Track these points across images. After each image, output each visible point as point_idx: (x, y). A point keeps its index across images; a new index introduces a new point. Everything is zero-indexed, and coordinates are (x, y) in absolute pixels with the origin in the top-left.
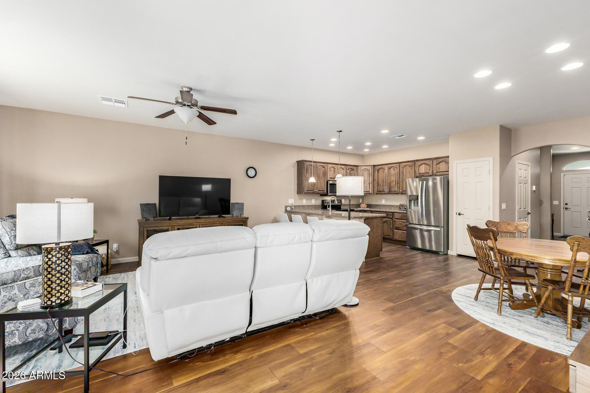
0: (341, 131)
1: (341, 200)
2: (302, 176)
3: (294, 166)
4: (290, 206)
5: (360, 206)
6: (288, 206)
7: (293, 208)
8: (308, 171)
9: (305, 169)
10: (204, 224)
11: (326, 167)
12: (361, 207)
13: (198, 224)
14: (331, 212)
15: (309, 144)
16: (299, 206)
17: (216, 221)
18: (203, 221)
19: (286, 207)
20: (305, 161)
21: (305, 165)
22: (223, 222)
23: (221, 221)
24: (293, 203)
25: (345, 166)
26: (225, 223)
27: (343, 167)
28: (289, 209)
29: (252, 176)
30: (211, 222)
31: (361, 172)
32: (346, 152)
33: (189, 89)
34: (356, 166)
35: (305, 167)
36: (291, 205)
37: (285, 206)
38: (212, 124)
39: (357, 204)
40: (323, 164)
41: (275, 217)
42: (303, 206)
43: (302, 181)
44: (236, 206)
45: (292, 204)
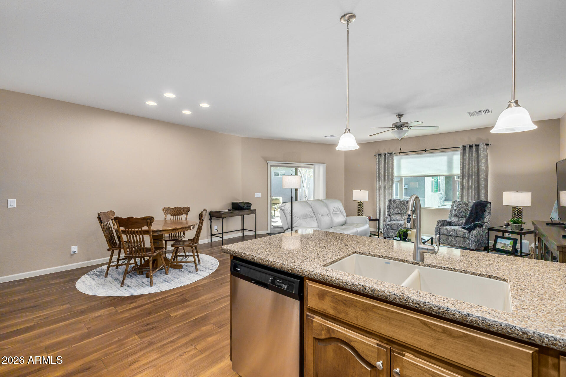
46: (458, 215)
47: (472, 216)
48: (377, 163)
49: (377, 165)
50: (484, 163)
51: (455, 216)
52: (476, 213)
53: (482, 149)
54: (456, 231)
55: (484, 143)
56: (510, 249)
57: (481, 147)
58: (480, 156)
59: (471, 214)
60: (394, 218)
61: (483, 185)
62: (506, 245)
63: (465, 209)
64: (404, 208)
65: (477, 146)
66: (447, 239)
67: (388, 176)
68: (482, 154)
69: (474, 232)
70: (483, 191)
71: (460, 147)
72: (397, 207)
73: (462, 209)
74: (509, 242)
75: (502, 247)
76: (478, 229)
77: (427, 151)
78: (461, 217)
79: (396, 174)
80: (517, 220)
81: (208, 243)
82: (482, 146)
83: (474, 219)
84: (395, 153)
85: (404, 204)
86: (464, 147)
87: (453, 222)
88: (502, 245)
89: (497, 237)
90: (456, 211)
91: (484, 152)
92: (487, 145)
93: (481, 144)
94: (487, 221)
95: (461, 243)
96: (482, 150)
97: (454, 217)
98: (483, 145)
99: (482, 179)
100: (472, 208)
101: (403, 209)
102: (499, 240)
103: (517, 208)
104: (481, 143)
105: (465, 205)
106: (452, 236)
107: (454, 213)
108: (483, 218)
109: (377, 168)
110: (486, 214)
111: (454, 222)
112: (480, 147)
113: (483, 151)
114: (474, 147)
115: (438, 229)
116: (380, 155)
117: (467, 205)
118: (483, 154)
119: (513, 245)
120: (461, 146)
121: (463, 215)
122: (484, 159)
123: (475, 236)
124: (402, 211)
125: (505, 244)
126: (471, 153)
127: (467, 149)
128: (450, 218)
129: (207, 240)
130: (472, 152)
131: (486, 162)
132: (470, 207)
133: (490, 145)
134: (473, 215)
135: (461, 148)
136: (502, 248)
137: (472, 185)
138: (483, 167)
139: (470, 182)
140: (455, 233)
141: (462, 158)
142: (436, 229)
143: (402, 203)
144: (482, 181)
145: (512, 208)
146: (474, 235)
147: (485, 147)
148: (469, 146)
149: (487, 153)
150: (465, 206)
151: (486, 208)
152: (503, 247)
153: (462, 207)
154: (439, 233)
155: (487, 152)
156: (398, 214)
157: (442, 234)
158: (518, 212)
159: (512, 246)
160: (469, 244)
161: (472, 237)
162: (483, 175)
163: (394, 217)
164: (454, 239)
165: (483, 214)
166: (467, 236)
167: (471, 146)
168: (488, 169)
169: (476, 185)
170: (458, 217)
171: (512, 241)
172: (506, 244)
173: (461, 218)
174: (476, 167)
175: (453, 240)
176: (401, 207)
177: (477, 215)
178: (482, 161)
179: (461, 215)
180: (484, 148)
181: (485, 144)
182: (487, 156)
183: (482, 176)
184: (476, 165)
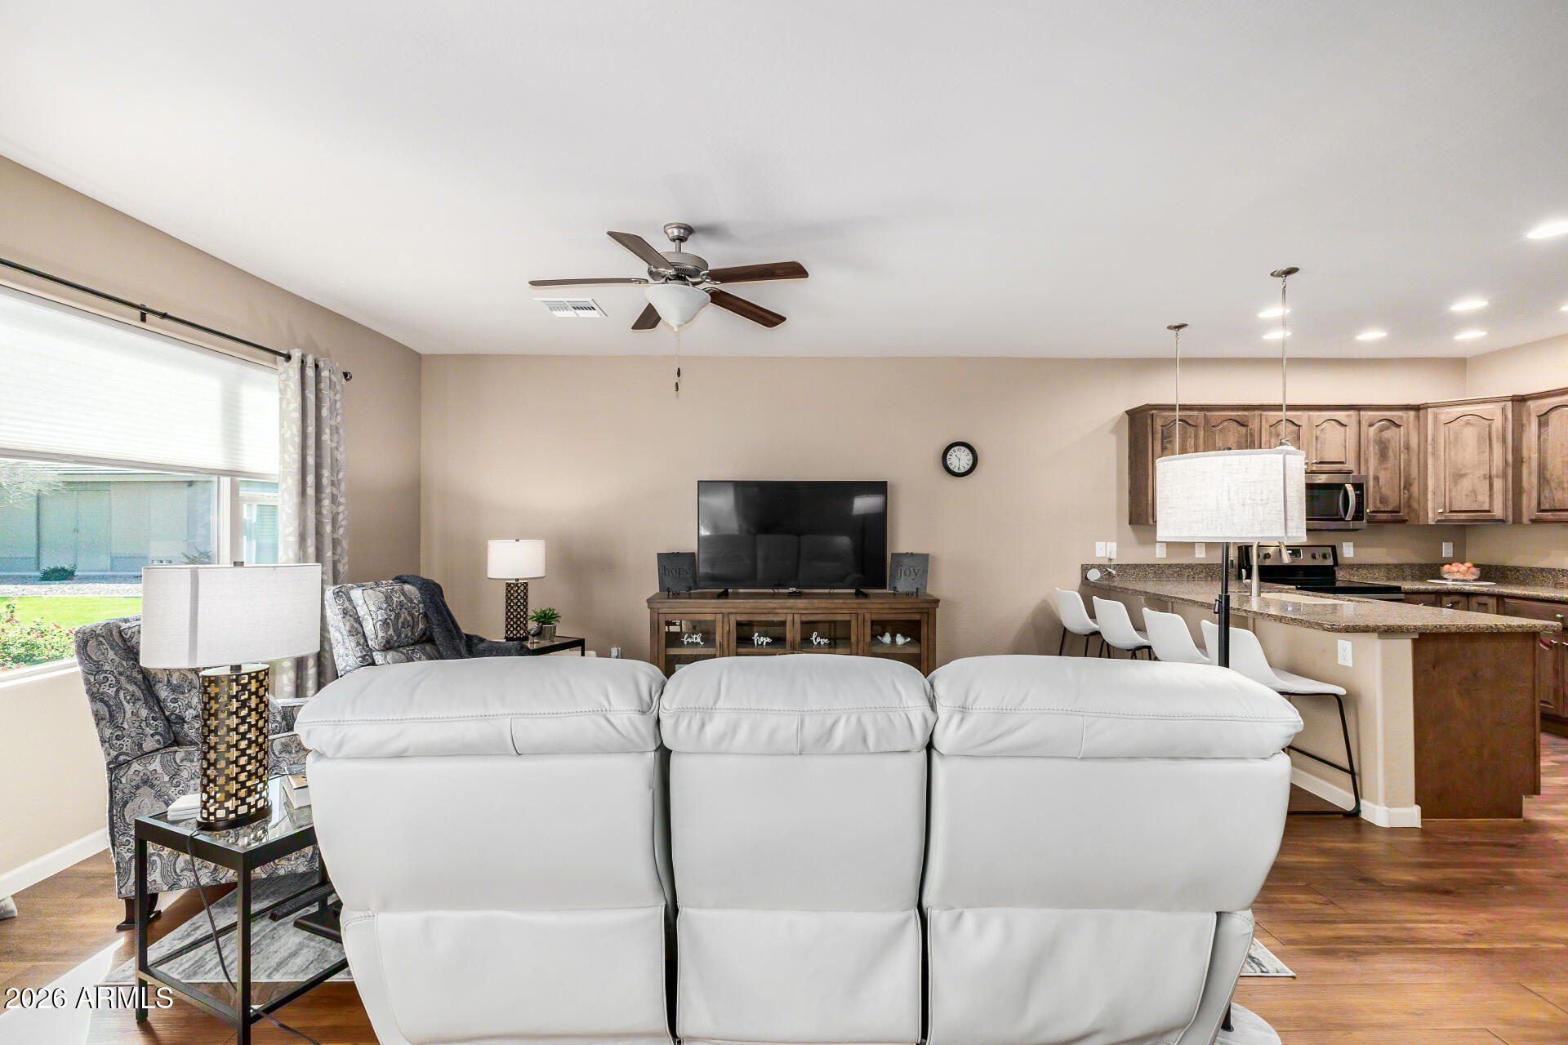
0: (1290, 271)
1: (1333, 548)
2: (1147, 461)
3: (1116, 430)
4: (1100, 567)
5: (1438, 570)
6: (1093, 566)
7: (1114, 572)
8: (1170, 442)
9: (1159, 436)
10: (804, 612)
11: (1254, 425)
12: (1445, 576)
13: (789, 611)
14: (1259, 593)
15: (1165, 344)
16: (1136, 566)
17: (839, 606)
18: (802, 606)
19: (1085, 569)
20: (1159, 409)
21: (1159, 423)
22: (860, 612)
23: (854, 606)
24: (1114, 556)
25: (1351, 413)
26: (866, 615)
27: (1340, 415)
28: (1094, 575)
29: (963, 470)
30: (826, 608)
31: (1442, 429)
32: (1356, 355)
33: (682, 231)
34: (1417, 408)
35: (1159, 428)
36: (1106, 562)
37: (1082, 565)
38: (777, 324)
39: (1427, 565)
40: (1240, 413)
41: (1044, 601)
42: (1153, 565)
43: (1147, 479)
44: (906, 561)
45: (1110, 560)
46: (395, 639)
63: (409, 613)
68: (338, 404)
73: (404, 614)
78: (402, 646)
92: (345, 375)
103: (517, 585)
107: (381, 634)
145: (507, 584)
153: (402, 605)
158: (519, 594)
173: (404, 650)
179: (403, 635)
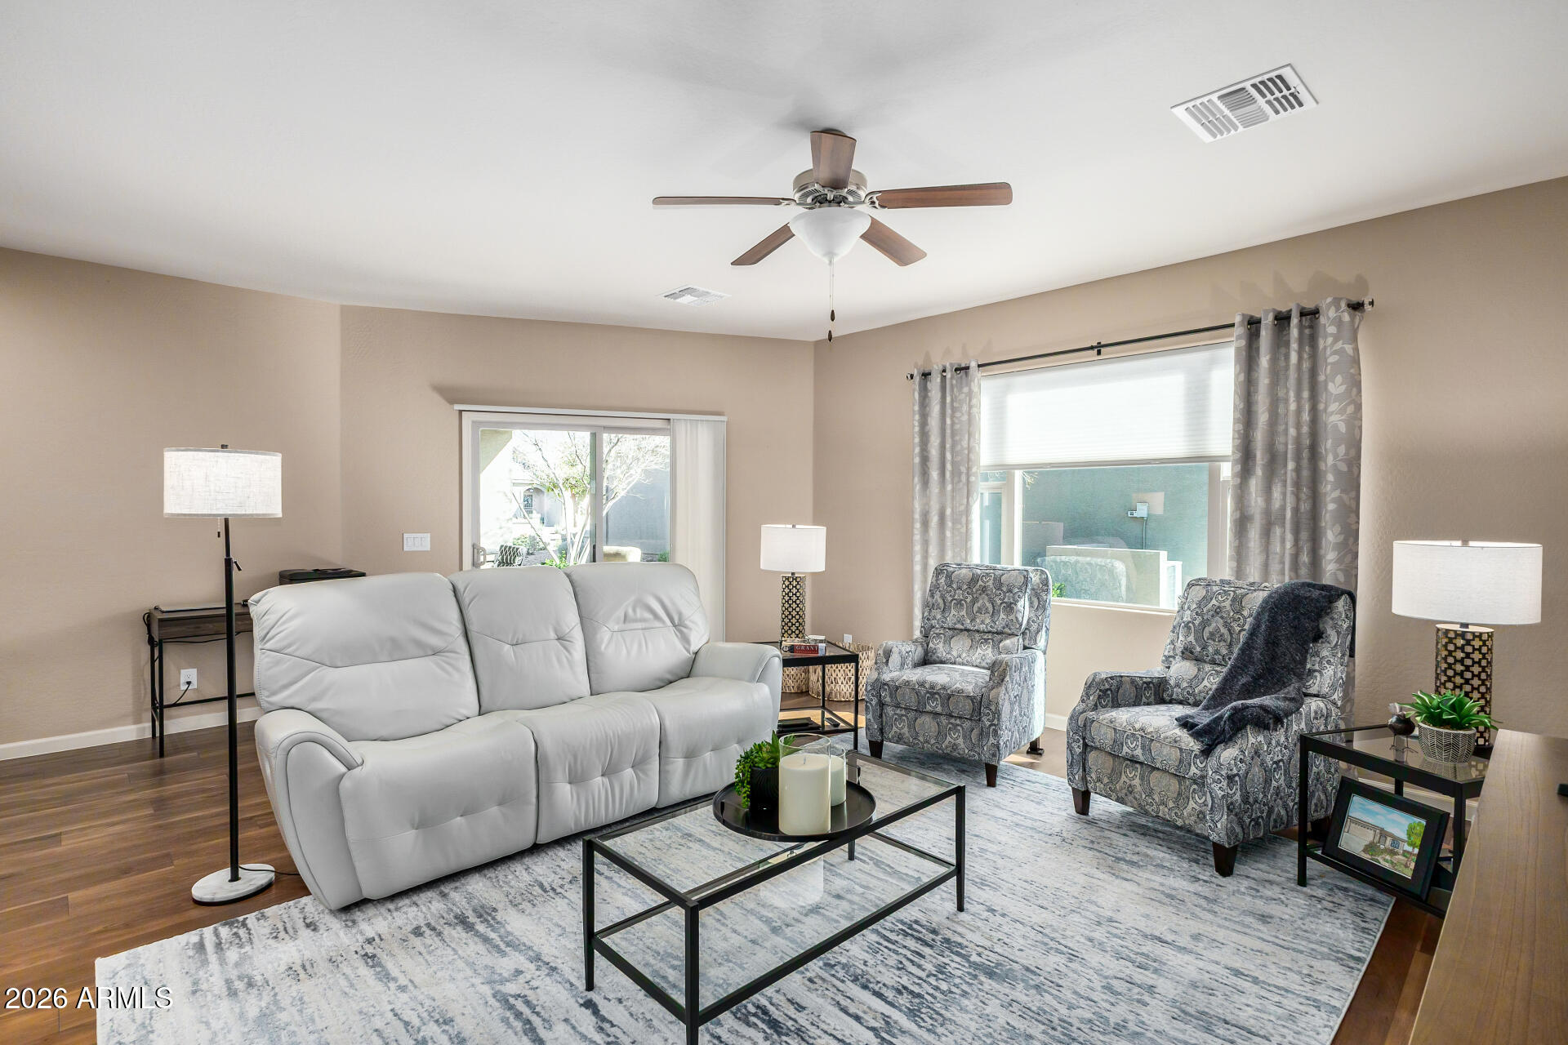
46: (1198, 649)
47: (1251, 661)
48: (916, 408)
49: (917, 417)
50: (1338, 398)
51: (1188, 653)
52: (1272, 643)
53: (1332, 330)
54: (1149, 740)
55: (1341, 299)
56: (1406, 866)
57: (1328, 323)
58: (1321, 362)
59: (1248, 647)
60: (942, 649)
61: (1331, 507)
62: (1389, 841)
63: (1226, 625)
64: (984, 605)
65: (1311, 315)
66: (1114, 775)
67: (953, 463)
68: (1328, 352)
69: (1227, 754)
70: (1331, 536)
71: (1233, 325)
72: (959, 603)
73: (1217, 623)
74: (1401, 826)
75: (1365, 850)
76: (1252, 738)
77: (1103, 350)
78: (1213, 662)
79: (985, 456)
80: (1453, 707)
81: (140, 743)
82: (1332, 313)
83: (1256, 679)
84: (979, 366)
85: (984, 590)
86: (1253, 324)
87: (1172, 682)
88: (1369, 837)
89: (1348, 788)
90: (1189, 628)
91: (1339, 345)
92: (1357, 307)
93: (1329, 306)
94: (1325, 690)
95: (1171, 804)
96: (1332, 335)
97: (1184, 658)
98: (1338, 309)
99: (1330, 477)
100: (1258, 618)
101: (979, 611)
102: (1359, 807)
103: (1463, 635)
104: (1329, 300)
105: (1227, 604)
106: (1133, 761)
107: (1181, 638)
108: (1303, 675)
109: (917, 429)
110: (1325, 653)
111: (1178, 685)
112: (1322, 320)
113: (1336, 339)
114: (1295, 321)
115: (1081, 723)
116: (926, 375)
117: (1238, 601)
118: (1335, 353)
119: (1422, 847)
120: (1237, 319)
121: (1217, 652)
122: (1339, 379)
123: (1230, 778)
124: (978, 620)
125: (1384, 834)
126: (1283, 350)
127: (1265, 334)
128: (1168, 661)
129: (134, 727)
130: (1287, 344)
131: (1348, 391)
132: (1251, 615)
133: (1368, 307)
134: (1257, 655)
135: (1239, 330)
136: (1366, 857)
137: (1283, 508)
138: (1334, 418)
139: (1277, 494)
140: (1143, 747)
141: (1242, 377)
142: (1071, 718)
143: (980, 583)
144: (1329, 487)
145: (1438, 630)
146: (1223, 773)
147: (1346, 317)
148: (1271, 317)
149: (1356, 350)
150: (1228, 608)
151: (1327, 619)
152: (1371, 847)
153: (1218, 611)
154: (1084, 739)
155: (1354, 340)
156: (961, 630)
157: (1096, 748)
158: (1468, 655)
159: (1416, 851)
160: (1201, 816)
161: (1214, 781)
162: (1336, 456)
163: (941, 645)
164: (1142, 779)
165: (1305, 653)
166: (1196, 771)
167: (1282, 319)
168: (1360, 427)
169: (1305, 507)
170: (1198, 660)
171: (1417, 820)
172: (1391, 835)
173: (1208, 667)
174: (1306, 417)
175: (1137, 782)
176: (974, 601)
177: (1273, 658)
178: (1331, 386)
179: (1210, 649)
180: (1339, 323)
181: (1343, 305)
182: (1356, 361)
183: (1331, 460)
184: (1307, 407)
